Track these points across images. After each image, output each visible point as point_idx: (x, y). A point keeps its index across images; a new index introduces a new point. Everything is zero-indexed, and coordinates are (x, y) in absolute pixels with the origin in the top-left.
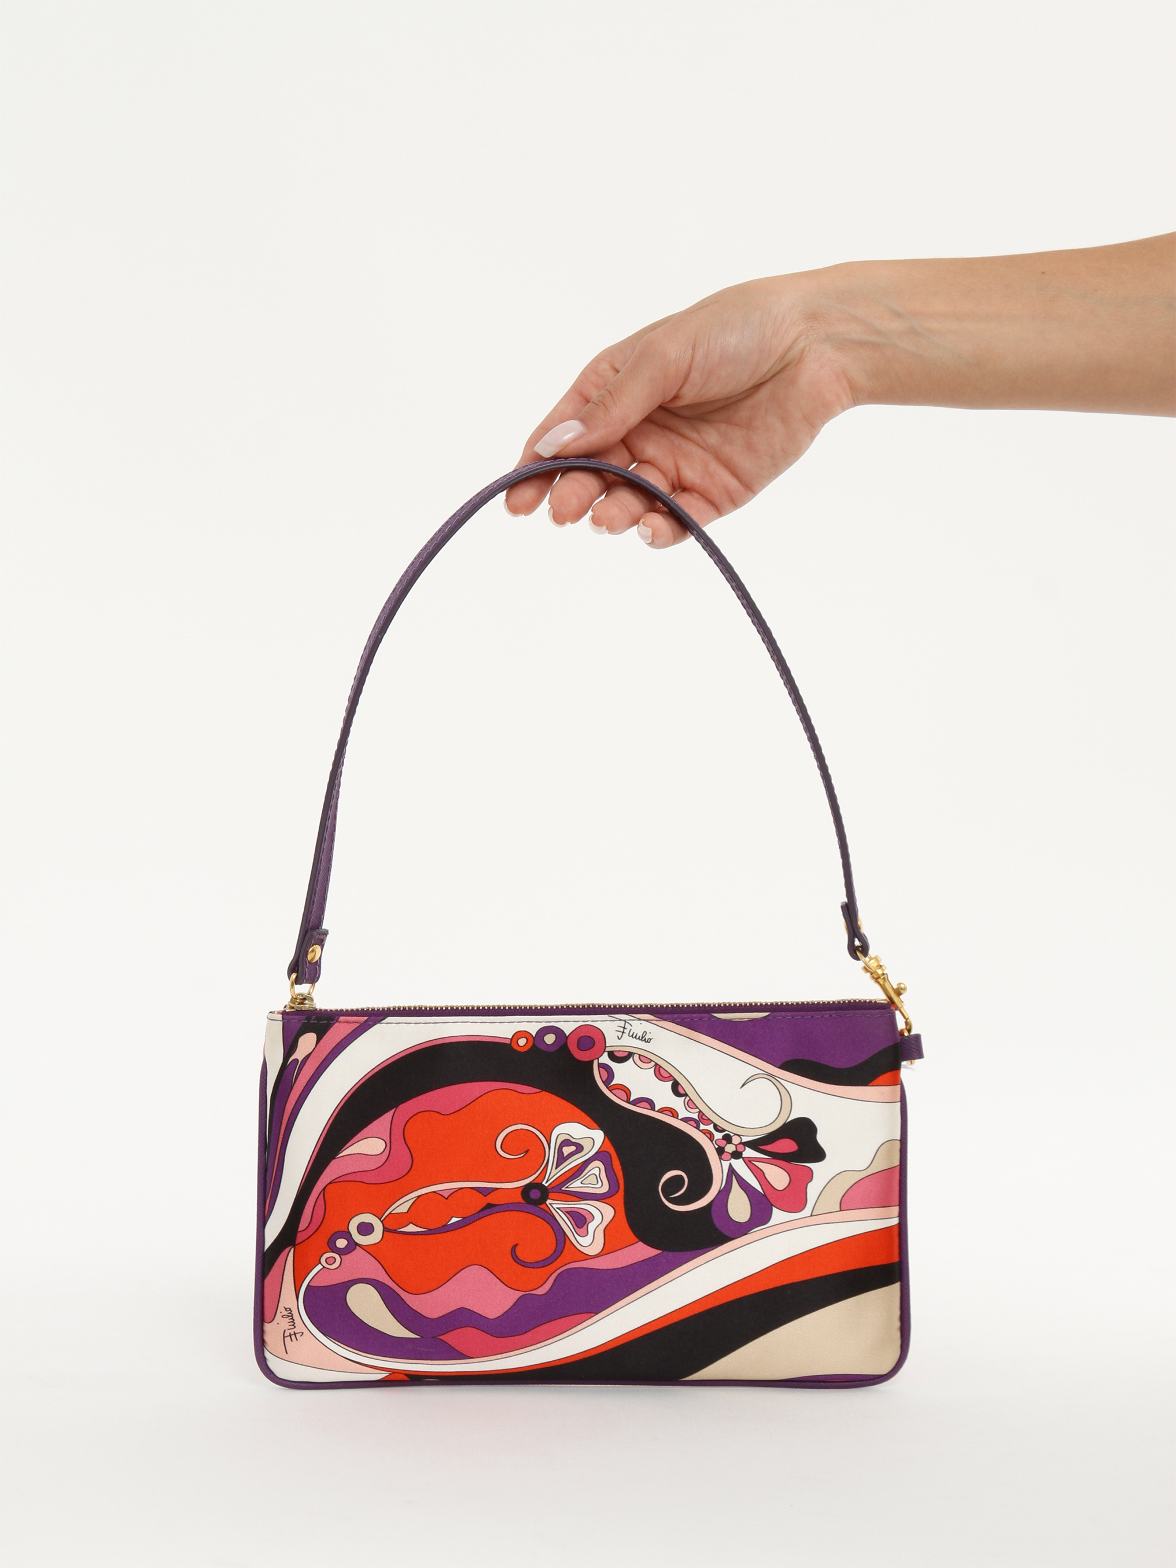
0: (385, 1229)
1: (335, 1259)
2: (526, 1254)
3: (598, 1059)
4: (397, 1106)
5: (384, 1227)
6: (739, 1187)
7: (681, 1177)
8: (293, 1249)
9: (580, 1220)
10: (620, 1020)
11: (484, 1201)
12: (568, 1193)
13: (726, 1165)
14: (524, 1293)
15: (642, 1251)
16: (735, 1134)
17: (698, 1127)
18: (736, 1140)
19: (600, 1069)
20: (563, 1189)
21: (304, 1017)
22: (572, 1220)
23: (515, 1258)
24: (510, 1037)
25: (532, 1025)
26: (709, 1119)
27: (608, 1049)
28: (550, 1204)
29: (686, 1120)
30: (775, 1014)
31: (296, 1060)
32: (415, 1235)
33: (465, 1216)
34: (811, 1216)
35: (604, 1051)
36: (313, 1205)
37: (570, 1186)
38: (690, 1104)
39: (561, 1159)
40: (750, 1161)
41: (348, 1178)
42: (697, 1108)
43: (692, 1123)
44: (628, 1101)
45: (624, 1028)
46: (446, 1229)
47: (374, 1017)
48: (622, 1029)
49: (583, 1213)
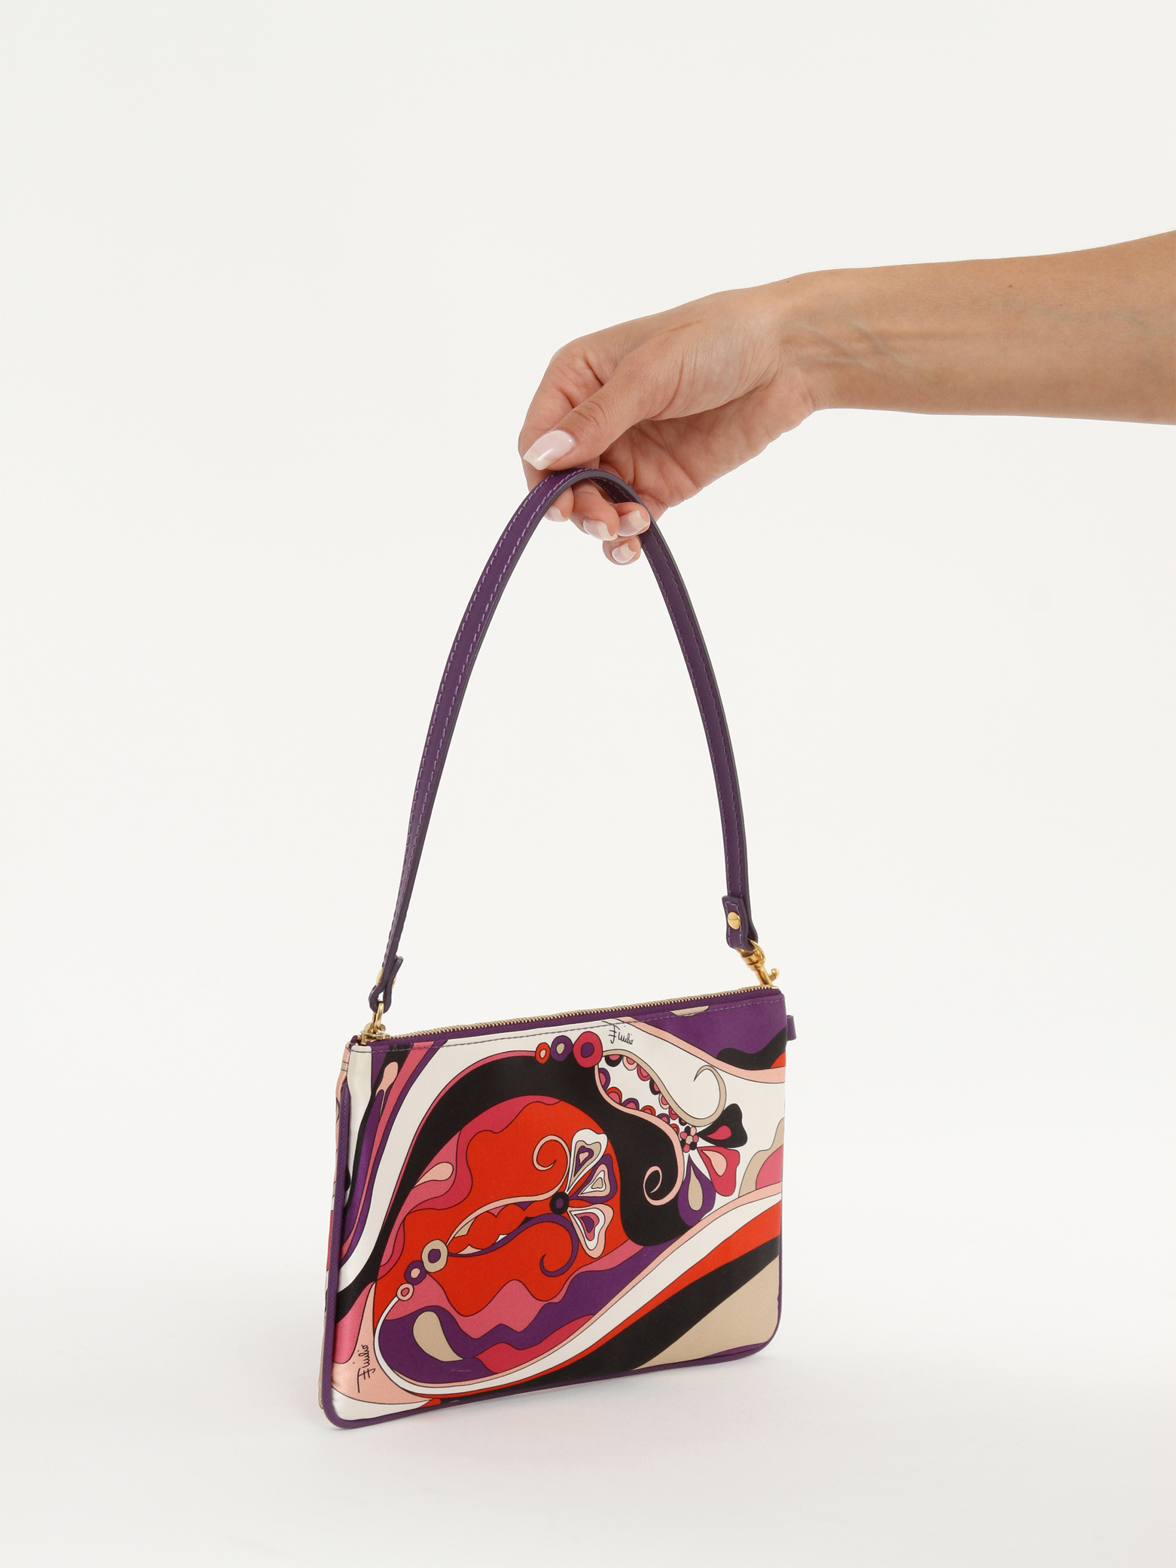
0: (449, 1254)
1: (408, 1288)
2: (551, 1265)
3: (598, 1064)
4: (461, 1129)
5: (448, 1252)
6: (695, 1177)
7: (657, 1171)
8: (374, 1285)
9: (589, 1223)
10: (611, 1024)
11: (521, 1216)
12: (582, 1198)
13: (686, 1155)
14: (546, 1303)
15: (631, 1248)
16: (693, 1126)
17: (668, 1123)
18: (693, 1132)
19: (600, 1074)
20: (579, 1195)
21: (388, 1046)
22: (583, 1224)
23: (544, 1271)
24: (535, 1050)
25: (548, 1036)
26: (676, 1114)
27: (605, 1054)
28: (570, 1212)
29: (661, 1116)
30: (713, 1007)
31: (382, 1091)
32: (471, 1256)
33: (509, 1232)
34: (739, 1197)
35: (602, 1057)
36: (395, 1238)
37: (584, 1192)
38: (663, 1101)
39: (579, 1165)
40: (702, 1151)
41: (424, 1206)
42: (668, 1104)
43: (665, 1118)
44: (620, 1104)
45: (615, 1032)
46: (495, 1247)
47: (438, 1039)
48: (613, 1033)
49: (592, 1217)
